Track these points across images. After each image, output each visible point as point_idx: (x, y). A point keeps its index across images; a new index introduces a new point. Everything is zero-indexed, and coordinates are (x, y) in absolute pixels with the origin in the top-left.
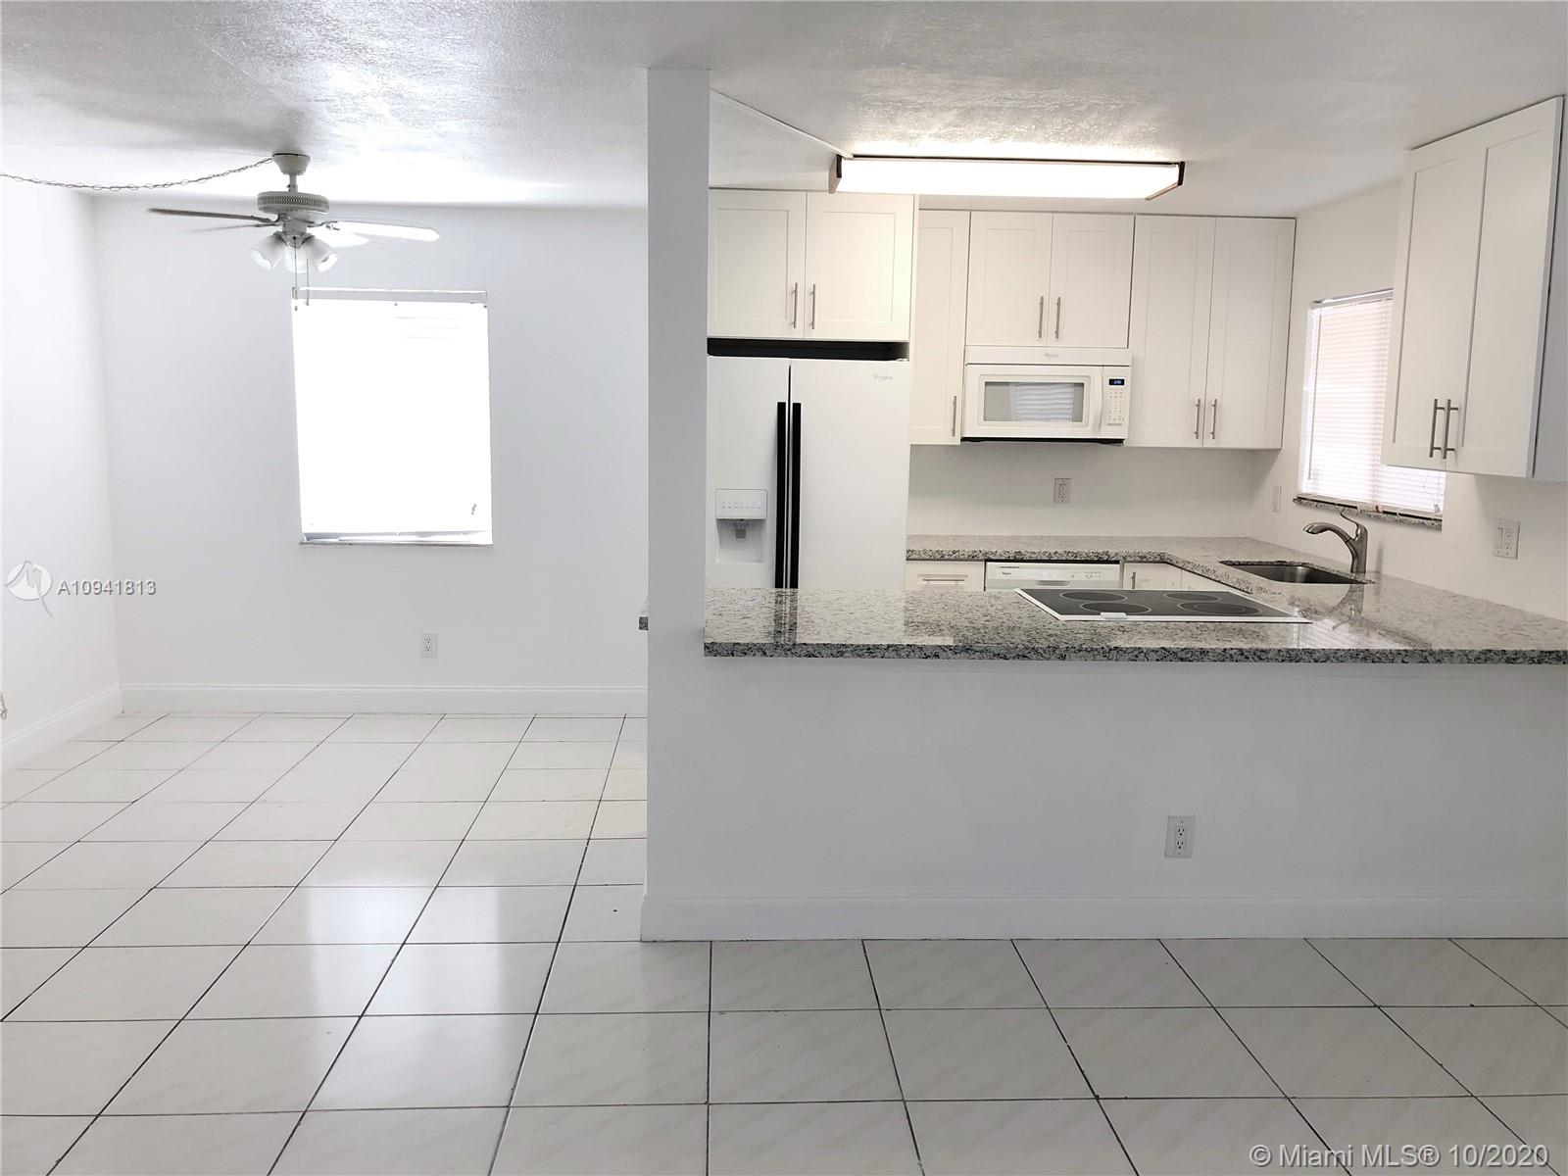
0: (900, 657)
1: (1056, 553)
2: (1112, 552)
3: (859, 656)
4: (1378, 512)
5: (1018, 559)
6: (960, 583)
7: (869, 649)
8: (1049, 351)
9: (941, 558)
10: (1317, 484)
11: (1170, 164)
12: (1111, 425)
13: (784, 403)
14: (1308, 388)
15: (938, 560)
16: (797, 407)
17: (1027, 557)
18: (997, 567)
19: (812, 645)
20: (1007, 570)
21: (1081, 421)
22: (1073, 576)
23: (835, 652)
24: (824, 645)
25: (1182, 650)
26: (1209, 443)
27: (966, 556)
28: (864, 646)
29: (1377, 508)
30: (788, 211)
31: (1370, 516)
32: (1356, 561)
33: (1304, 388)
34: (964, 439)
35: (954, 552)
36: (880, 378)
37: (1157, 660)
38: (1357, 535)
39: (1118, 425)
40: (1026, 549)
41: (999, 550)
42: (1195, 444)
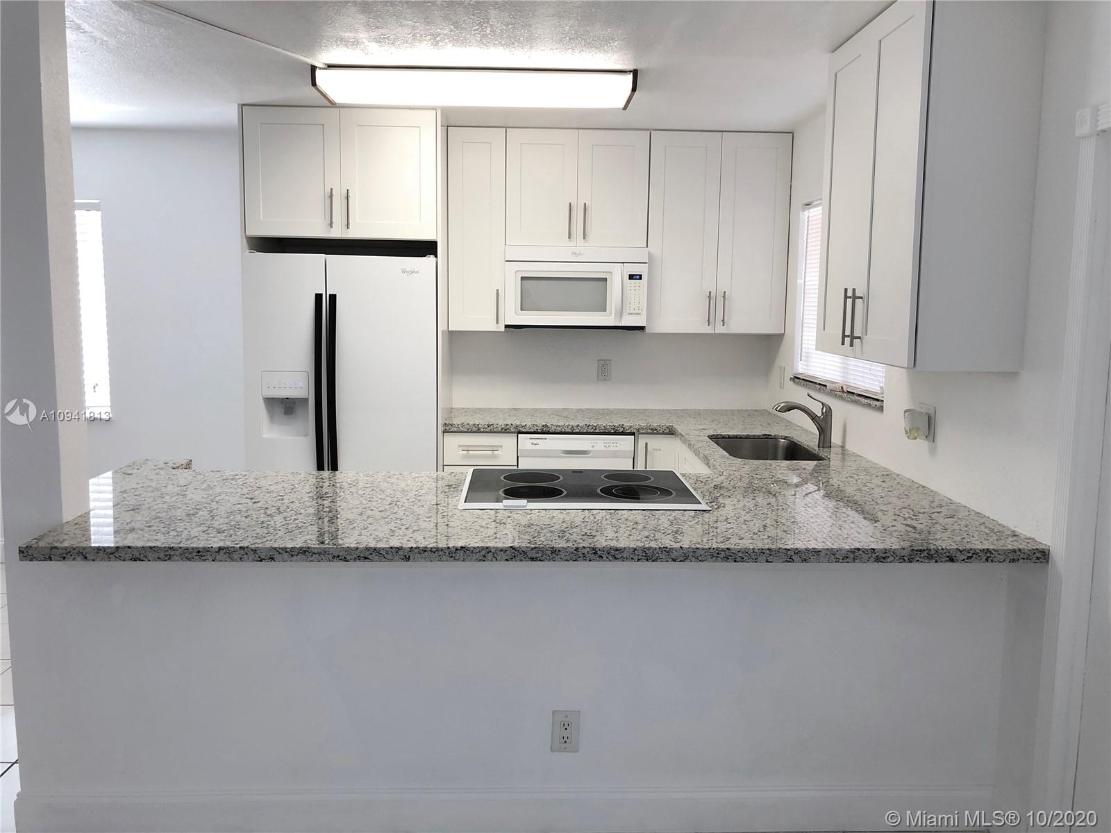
0: (232, 560)
1: (578, 426)
2: (627, 425)
3: (189, 559)
4: (843, 392)
5: (545, 431)
6: (495, 452)
7: (199, 552)
8: (577, 250)
9: (477, 430)
10: (807, 366)
11: (626, 72)
12: (631, 314)
13: (321, 294)
14: (800, 281)
15: (474, 432)
16: (333, 298)
17: (553, 429)
18: (527, 439)
19: (137, 548)
20: (535, 441)
21: (606, 311)
22: (593, 446)
23: (162, 555)
24: (150, 548)
25: (533, 549)
26: (720, 329)
27: (500, 430)
28: (193, 548)
29: (842, 388)
30: (323, 125)
31: (836, 395)
32: (822, 437)
33: (798, 281)
34: (507, 326)
35: (489, 426)
36: (408, 272)
37: (507, 560)
38: (823, 413)
39: (637, 314)
40: (553, 422)
41: (528, 423)
42: (709, 330)
